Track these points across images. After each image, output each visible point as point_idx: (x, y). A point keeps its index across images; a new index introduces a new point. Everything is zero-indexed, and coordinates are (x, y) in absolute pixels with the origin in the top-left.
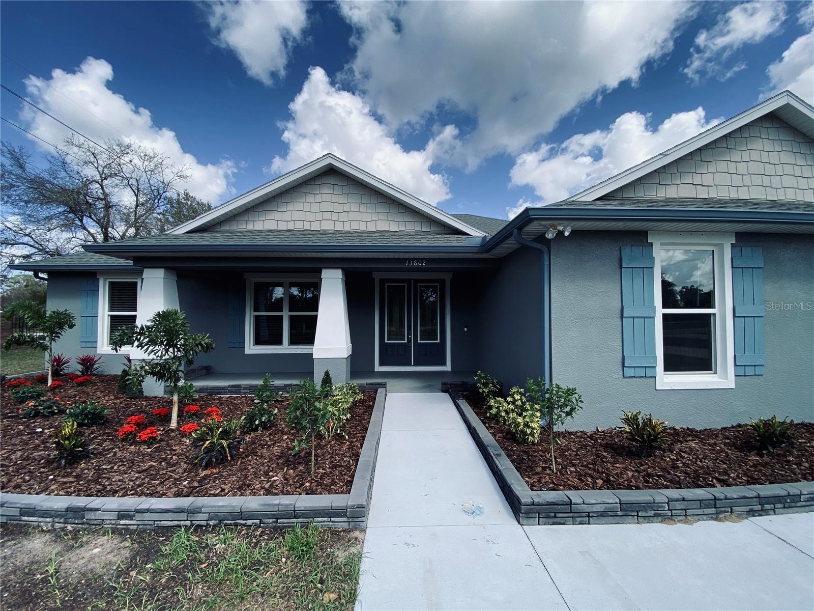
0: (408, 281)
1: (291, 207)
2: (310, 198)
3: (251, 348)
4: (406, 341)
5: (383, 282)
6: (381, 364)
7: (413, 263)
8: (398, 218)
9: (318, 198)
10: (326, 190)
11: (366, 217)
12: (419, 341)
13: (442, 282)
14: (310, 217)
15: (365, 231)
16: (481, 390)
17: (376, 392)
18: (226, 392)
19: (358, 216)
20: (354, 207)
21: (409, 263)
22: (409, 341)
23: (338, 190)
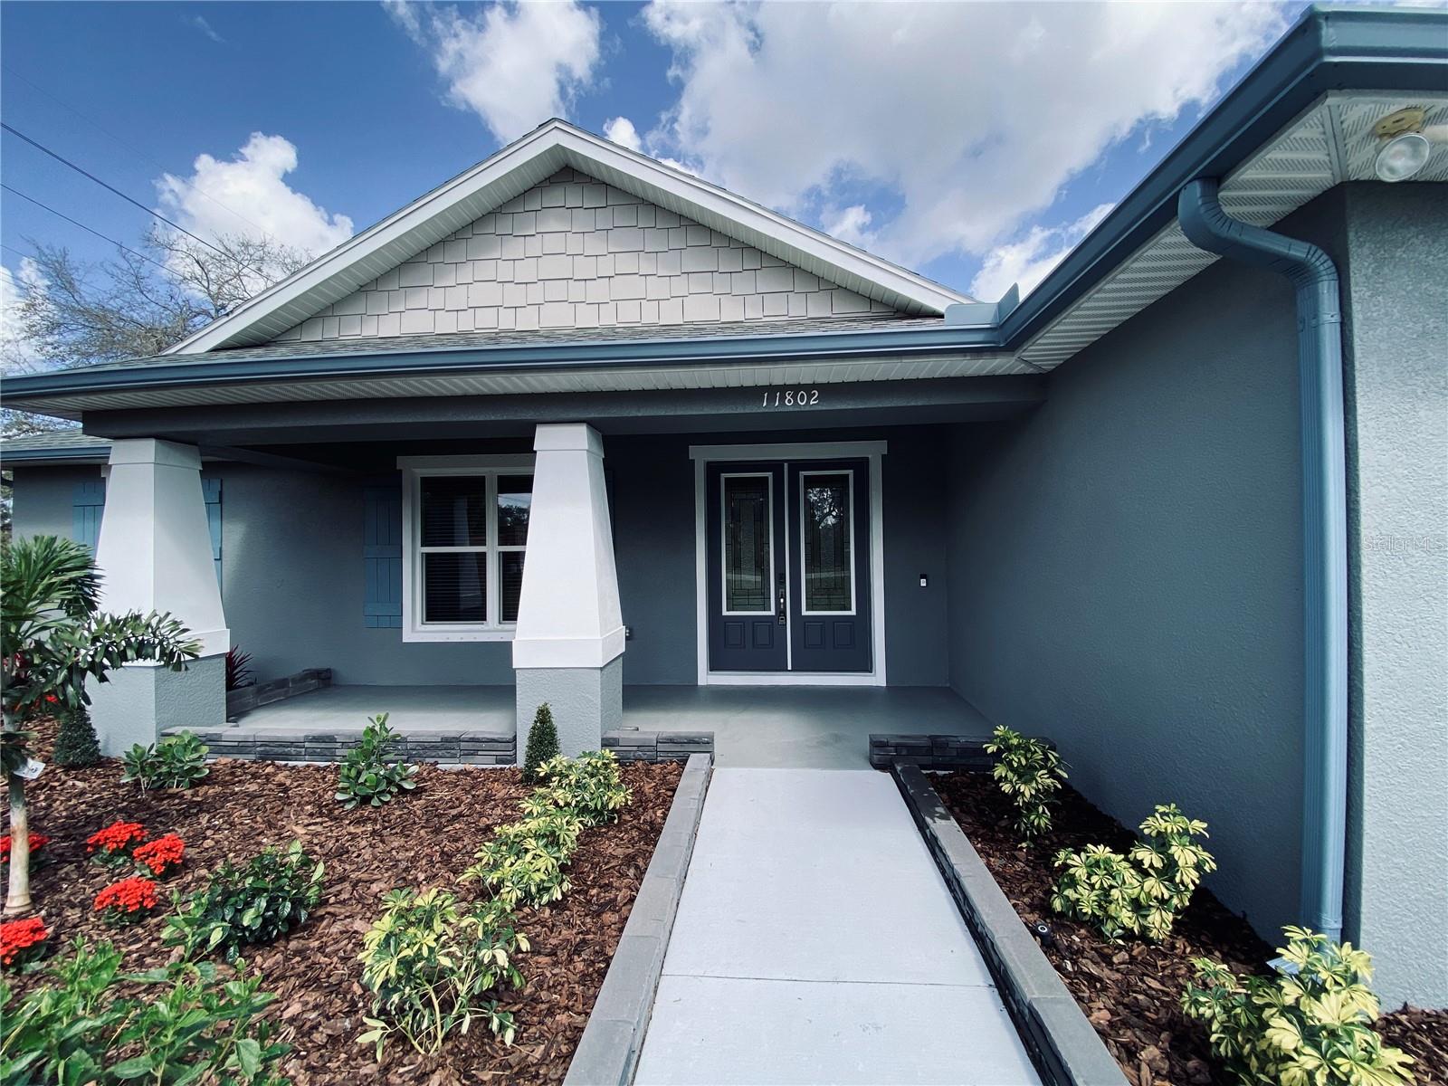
0: (775, 466)
1: (466, 274)
2: (514, 248)
3: (417, 629)
4: (772, 612)
5: (714, 469)
6: (714, 666)
7: (783, 398)
8: (743, 284)
9: (534, 246)
10: (552, 223)
11: (656, 288)
12: (805, 613)
13: (861, 466)
14: (515, 295)
15: (654, 325)
16: (1006, 788)
17: (683, 762)
18: (299, 754)
19: (636, 287)
20: (627, 263)
21: (771, 399)
22: (781, 612)
23: (583, 220)
